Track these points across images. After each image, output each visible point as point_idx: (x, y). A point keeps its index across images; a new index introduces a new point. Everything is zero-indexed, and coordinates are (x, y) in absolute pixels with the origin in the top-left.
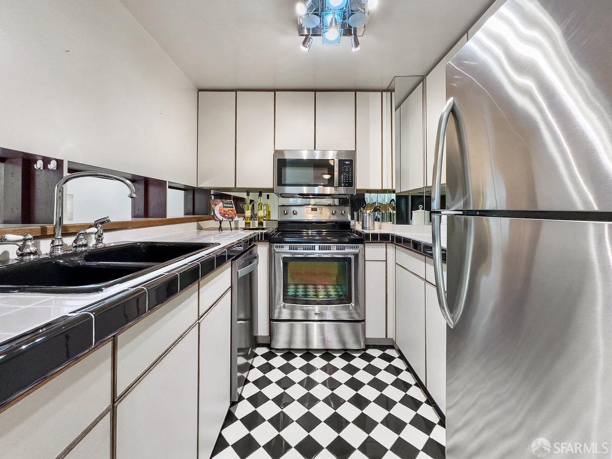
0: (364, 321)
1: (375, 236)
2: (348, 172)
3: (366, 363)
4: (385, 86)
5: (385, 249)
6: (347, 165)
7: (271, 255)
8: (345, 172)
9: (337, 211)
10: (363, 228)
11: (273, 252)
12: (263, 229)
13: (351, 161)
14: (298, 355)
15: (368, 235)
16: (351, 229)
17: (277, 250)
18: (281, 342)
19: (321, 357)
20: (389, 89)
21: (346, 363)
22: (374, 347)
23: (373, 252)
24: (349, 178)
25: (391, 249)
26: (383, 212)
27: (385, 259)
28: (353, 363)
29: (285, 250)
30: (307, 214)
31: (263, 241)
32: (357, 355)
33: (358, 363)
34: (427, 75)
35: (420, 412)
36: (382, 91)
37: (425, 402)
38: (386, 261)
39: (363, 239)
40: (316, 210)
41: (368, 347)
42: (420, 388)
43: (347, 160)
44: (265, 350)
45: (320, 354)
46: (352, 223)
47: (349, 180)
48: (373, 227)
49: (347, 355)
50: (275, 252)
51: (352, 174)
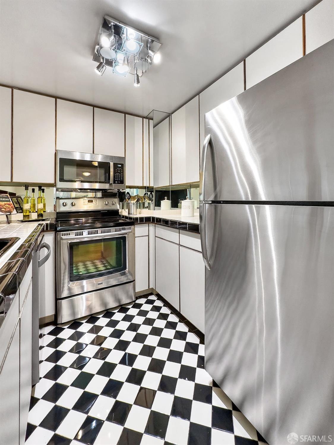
0: (134, 280)
1: (142, 219)
2: (120, 173)
3: (138, 310)
4: (145, 114)
5: (148, 227)
6: (120, 167)
7: (57, 242)
8: (118, 172)
9: (110, 202)
10: (129, 214)
11: (59, 239)
12: (43, 220)
13: (122, 165)
14: (84, 321)
15: (137, 219)
16: (120, 215)
17: (64, 237)
18: (66, 316)
19: (103, 317)
20: (148, 117)
21: (124, 315)
22: (140, 297)
23: (140, 230)
24: (121, 177)
25: (152, 227)
26: (140, 202)
27: (148, 235)
28: (129, 313)
29: (72, 237)
30: (84, 205)
31: (49, 231)
32: (130, 307)
33: (133, 311)
34: (172, 113)
35: (178, 329)
36: (143, 117)
37: (179, 322)
38: (149, 236)
39: (132, 222)
40: (92, 201)
41: (137, 298)
42: (174, 314)
43: (120, 164)
44: (51, 328)
45: (103, 315)
46: (120, 211)
47: (121, 179)
48: (136, 213)
49: (123, 309)
50: (62, 239)
51: (123, 174)
